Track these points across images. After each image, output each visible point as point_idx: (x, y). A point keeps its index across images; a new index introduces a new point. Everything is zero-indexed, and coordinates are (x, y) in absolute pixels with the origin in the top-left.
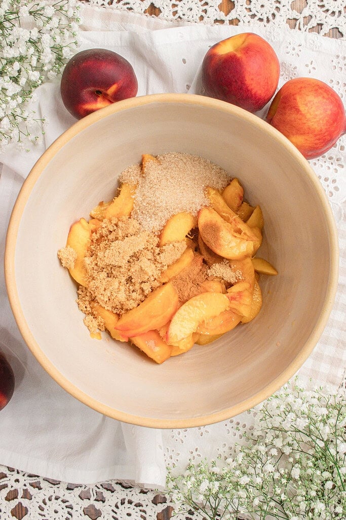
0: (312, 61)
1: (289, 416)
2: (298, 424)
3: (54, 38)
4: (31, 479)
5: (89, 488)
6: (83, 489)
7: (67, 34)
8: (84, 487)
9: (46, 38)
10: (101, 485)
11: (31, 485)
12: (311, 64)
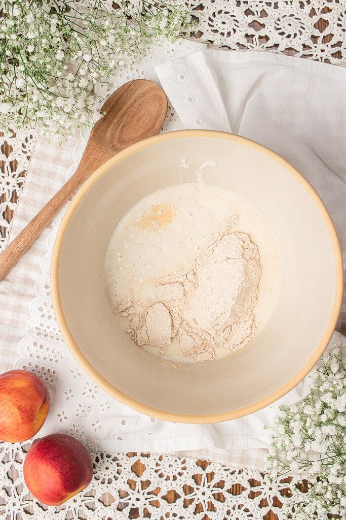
0: (61, 422)
1: (70, 109)
2: (63, 102)
3: (291, 442)
4: (310, 53)
5: (259, 46)
6: (266, 45)
7: (279, 445)
8: (264, 47)
9: (297, 442)
10: (248, 48)
11: (310, 48)
12: (61, 419)
